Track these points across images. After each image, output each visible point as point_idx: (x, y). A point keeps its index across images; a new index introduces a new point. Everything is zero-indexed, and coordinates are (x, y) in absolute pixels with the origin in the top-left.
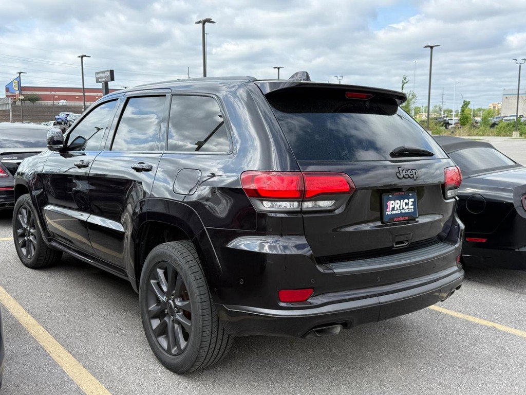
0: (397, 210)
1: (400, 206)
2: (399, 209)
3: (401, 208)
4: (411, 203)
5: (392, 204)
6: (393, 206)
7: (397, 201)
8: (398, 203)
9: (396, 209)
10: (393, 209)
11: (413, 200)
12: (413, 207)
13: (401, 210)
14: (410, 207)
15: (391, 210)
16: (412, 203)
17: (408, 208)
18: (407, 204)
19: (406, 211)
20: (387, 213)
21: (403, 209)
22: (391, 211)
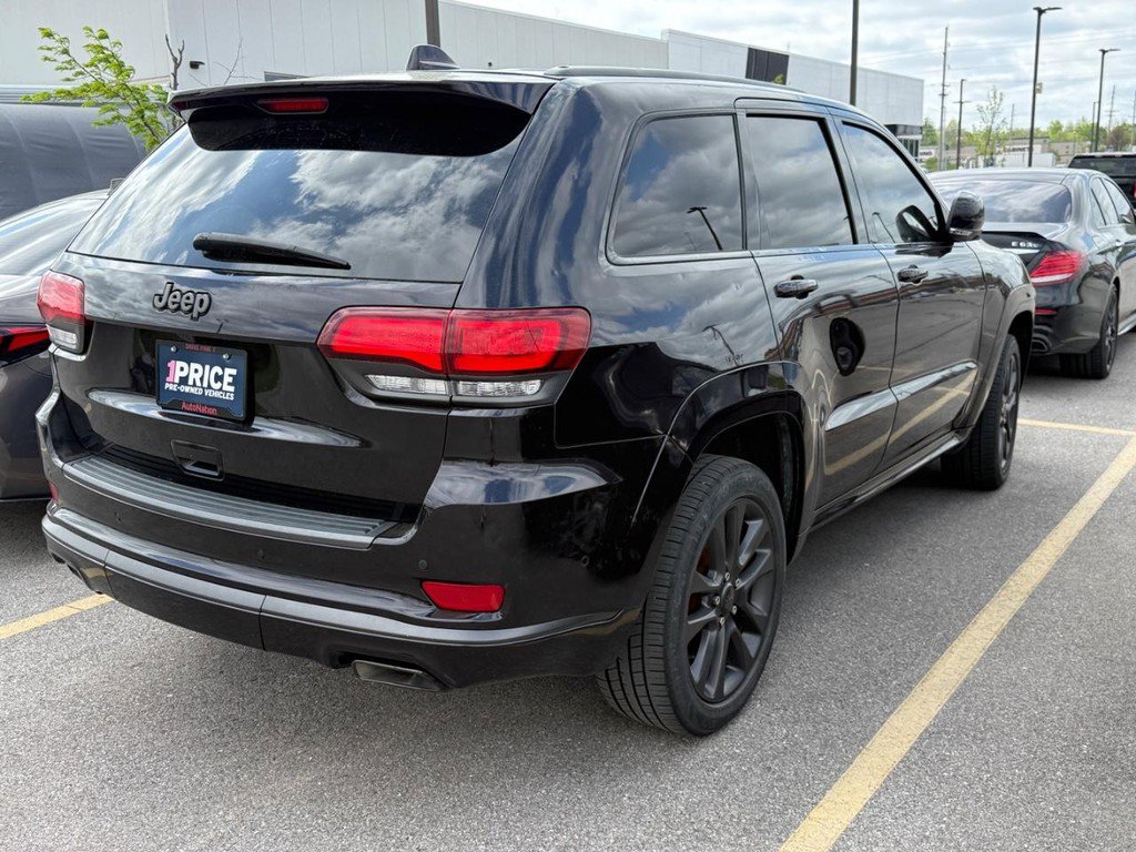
0: (194, 385)
1: (202, 379)
2: (198, 384)
3: (205, 385)
4: (228, 379)
5: (182, 369)
6: (184, 374)
7: (194, 366)
8: (196, 371)
9: (191, 382)
10: (184, 381)
11: (234, 372)
12: (232, 389)
13: (204, 389)
14: (226, 388)
15: (177, 381)
16: (231, 380)
17: (221, 389)
18: (219, 378)
19: (217, 394)
20: (167, 385)
21: (209, 387)
22: (179, 385)
